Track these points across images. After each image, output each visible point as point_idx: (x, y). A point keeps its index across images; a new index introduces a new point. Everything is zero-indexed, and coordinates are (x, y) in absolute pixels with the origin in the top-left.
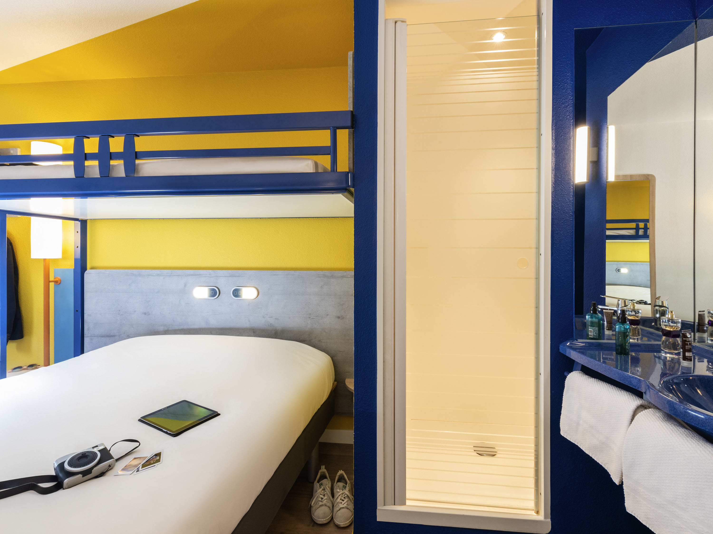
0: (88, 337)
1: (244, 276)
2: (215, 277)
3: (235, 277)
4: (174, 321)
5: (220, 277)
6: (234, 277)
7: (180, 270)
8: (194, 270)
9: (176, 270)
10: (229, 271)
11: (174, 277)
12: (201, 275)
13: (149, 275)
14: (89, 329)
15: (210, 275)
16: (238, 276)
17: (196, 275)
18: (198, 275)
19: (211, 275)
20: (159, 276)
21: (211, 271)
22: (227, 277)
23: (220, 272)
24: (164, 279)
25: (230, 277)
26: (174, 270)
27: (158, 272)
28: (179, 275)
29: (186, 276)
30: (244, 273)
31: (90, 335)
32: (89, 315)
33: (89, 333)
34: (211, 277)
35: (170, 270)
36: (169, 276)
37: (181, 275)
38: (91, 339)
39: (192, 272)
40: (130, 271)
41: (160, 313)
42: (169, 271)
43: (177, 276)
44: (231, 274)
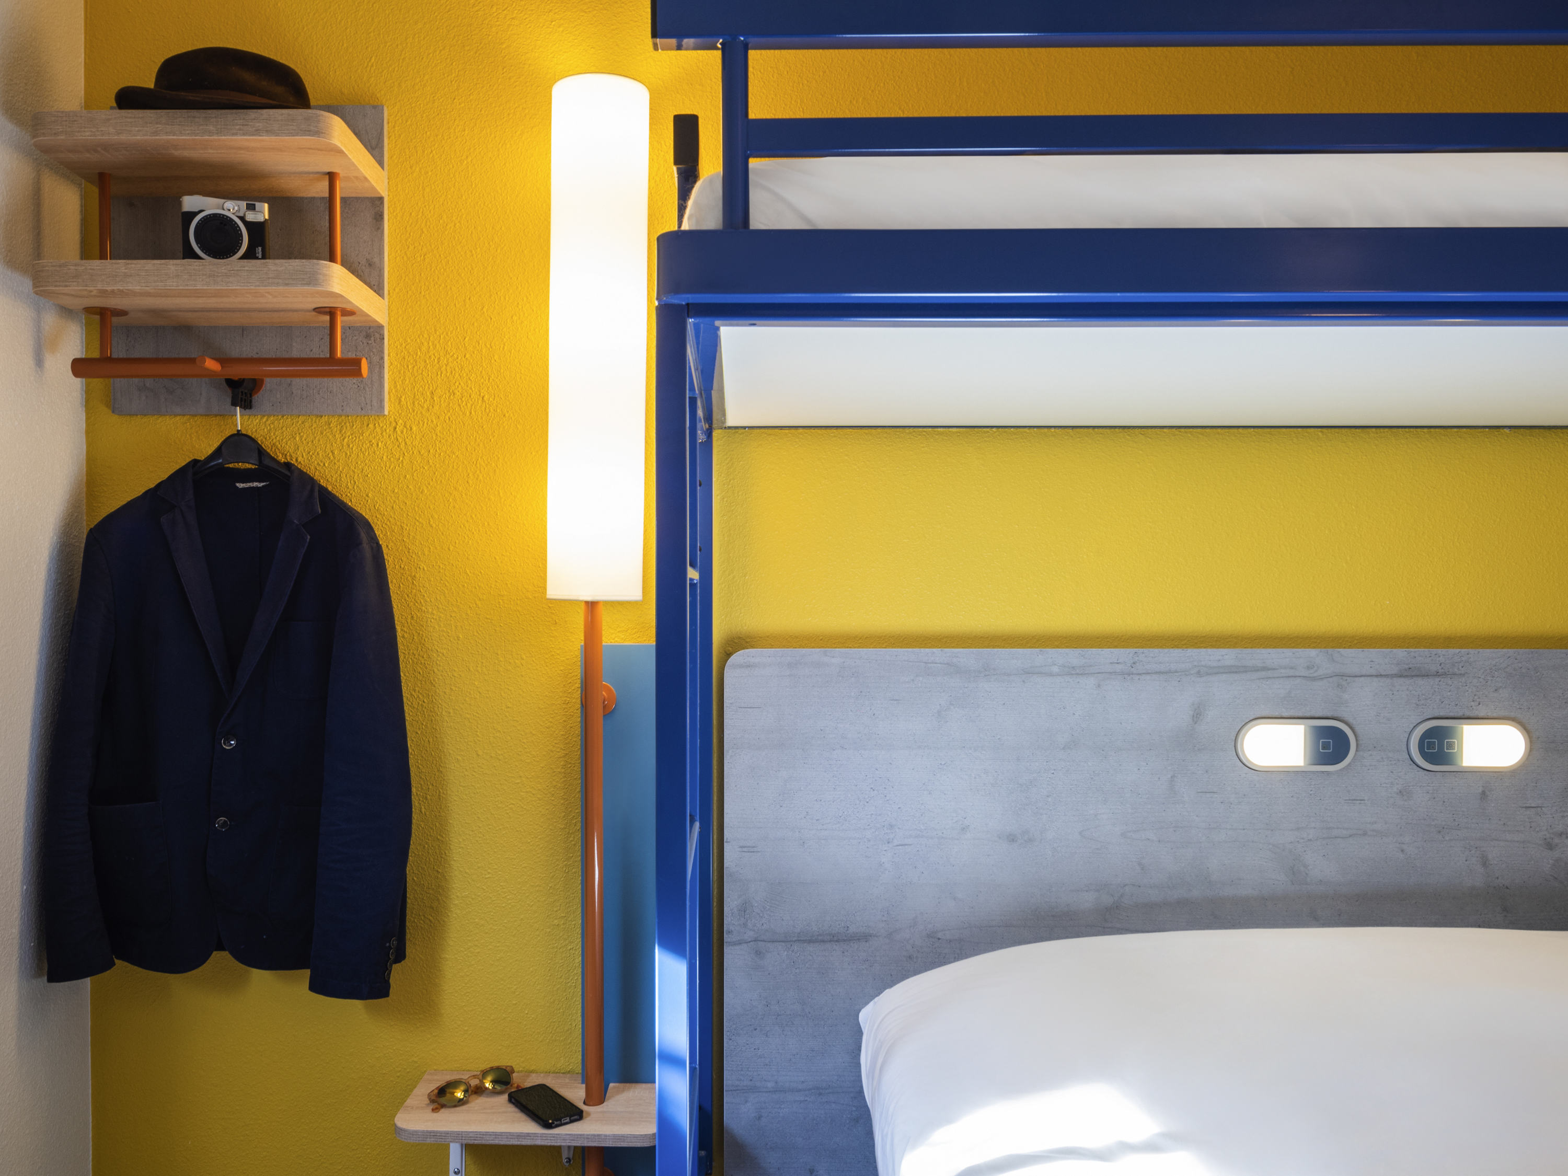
0: (739, 943)
1: (1462, 675)
2: (1330, 680)
3: (1424, 676)
4: (1142, 869)
5: (1357, 679)
6: (1417, 676)
7: (1172, 650)
8: (1237, 650)
9: (1156, 650)
10: (1395, 650)
11: (1148, 677)
12: (1269, 669)
13: (1028, 672)
14: (744, 909)
15: (1308, 668)
16: (1437, 674)
17: (1245, 670)
18: (1256, 669)
19: (1316, 671)
20: (1078, 674)
21: (1313, 652)
22: (1386, 676)
23: (1354, 659)
24: (1099, 686)
25: (1401, 676)
26: (1145, 650)
27: (1072, 656)
28: (1169, 672)
29: (1199, 672)
30: (1463, 659)
31: (750, 935)
32: (745, 849)
33: (745, 925)
34: (1314, 679)
35: (1128, 650)
36: (1122, 673)
37: (1176, 672)
38: (758, 953)
39: (1228, 656)
40: (938, 655)
41: (1080, 833)
42: (1124, 655)
43: (1156, 673)
44: (1407, 667)
